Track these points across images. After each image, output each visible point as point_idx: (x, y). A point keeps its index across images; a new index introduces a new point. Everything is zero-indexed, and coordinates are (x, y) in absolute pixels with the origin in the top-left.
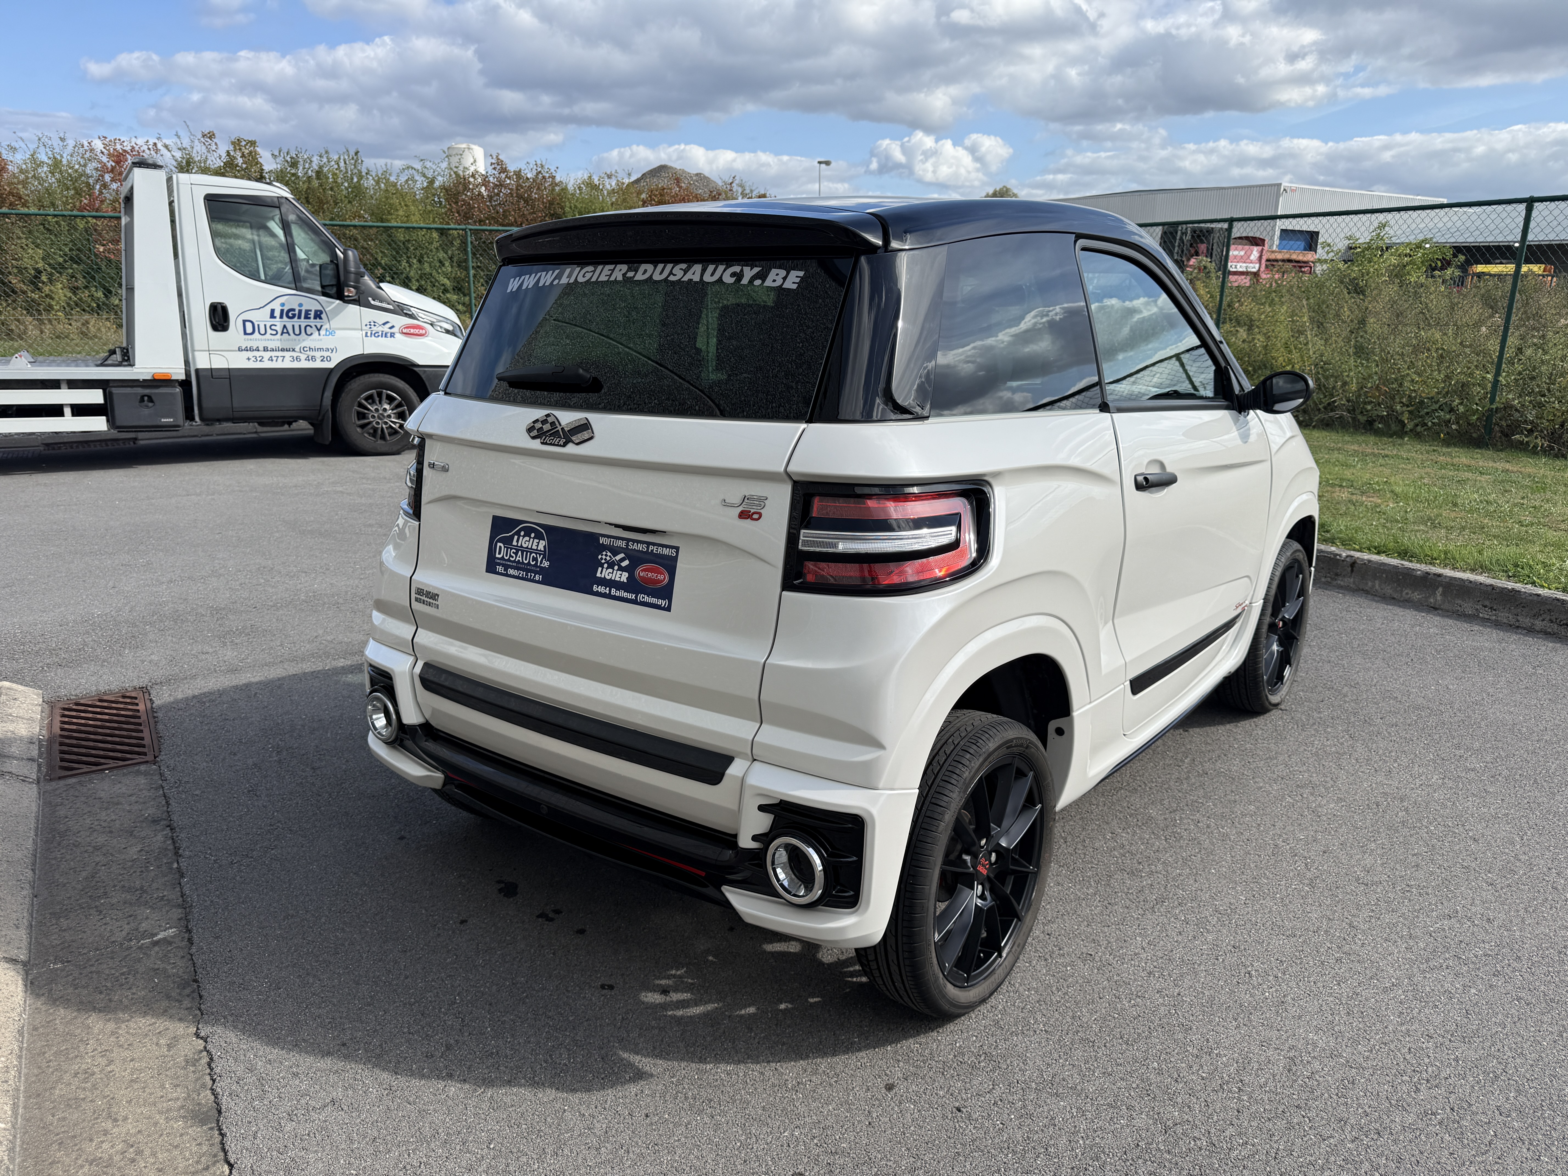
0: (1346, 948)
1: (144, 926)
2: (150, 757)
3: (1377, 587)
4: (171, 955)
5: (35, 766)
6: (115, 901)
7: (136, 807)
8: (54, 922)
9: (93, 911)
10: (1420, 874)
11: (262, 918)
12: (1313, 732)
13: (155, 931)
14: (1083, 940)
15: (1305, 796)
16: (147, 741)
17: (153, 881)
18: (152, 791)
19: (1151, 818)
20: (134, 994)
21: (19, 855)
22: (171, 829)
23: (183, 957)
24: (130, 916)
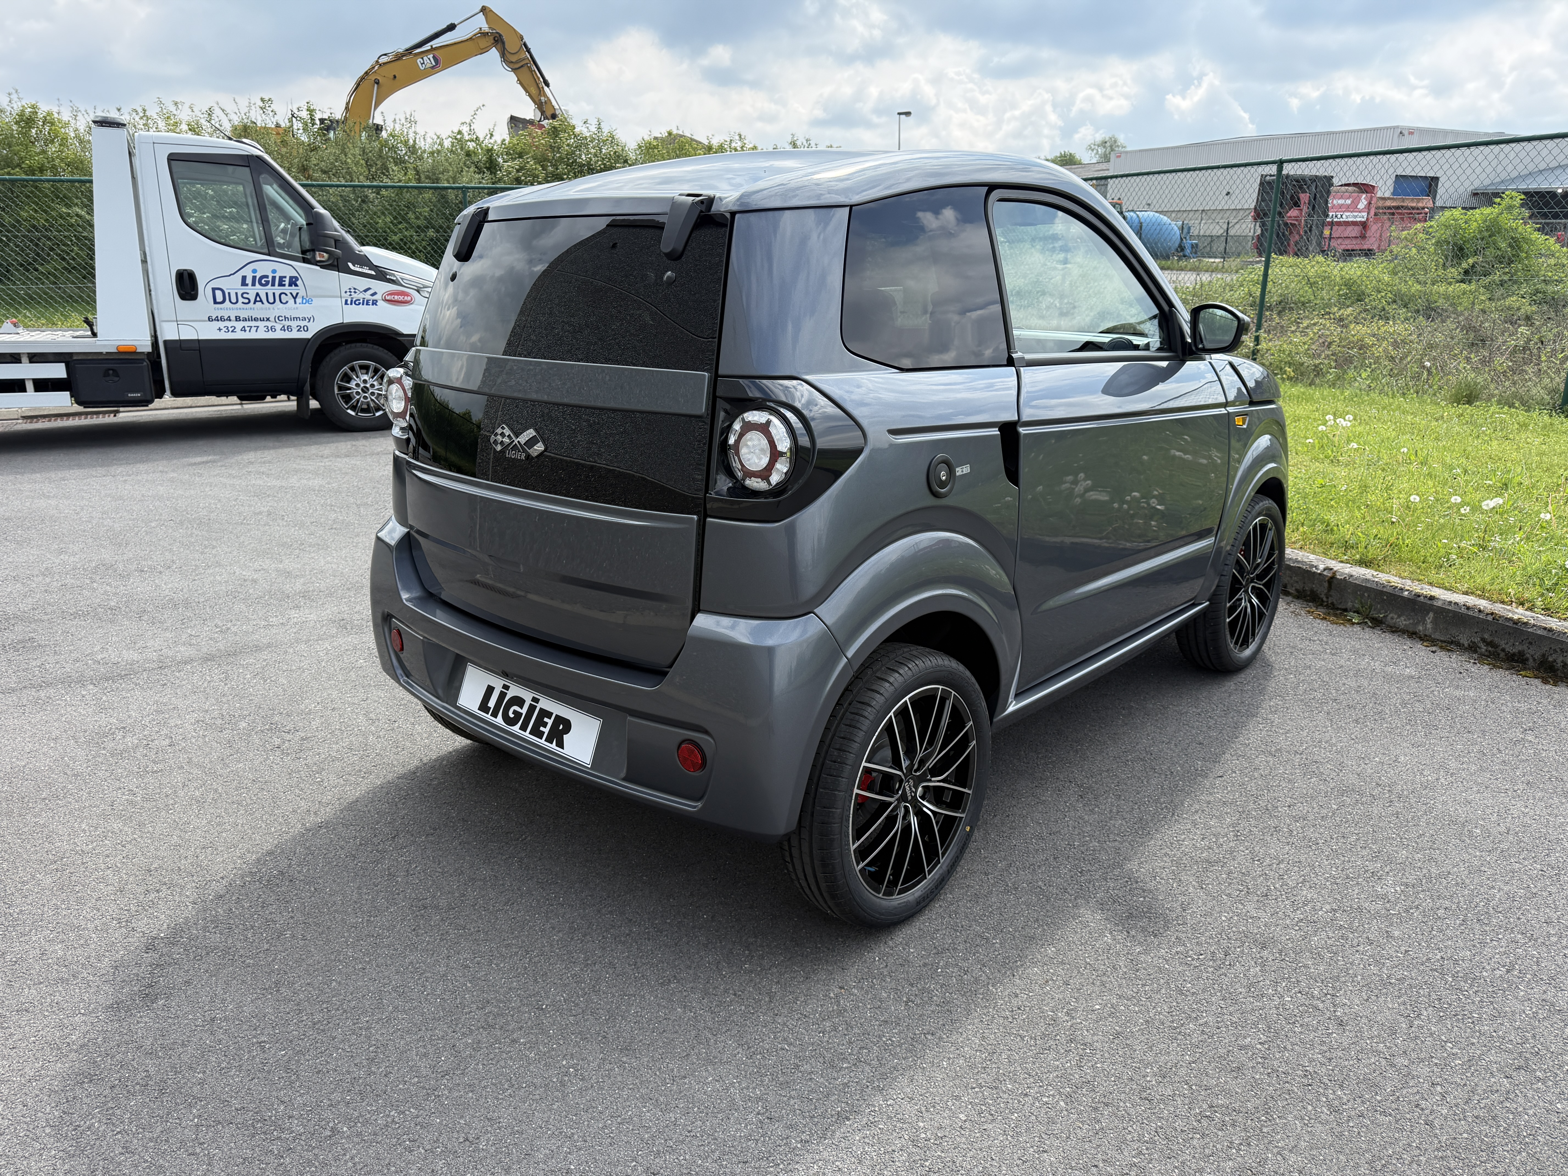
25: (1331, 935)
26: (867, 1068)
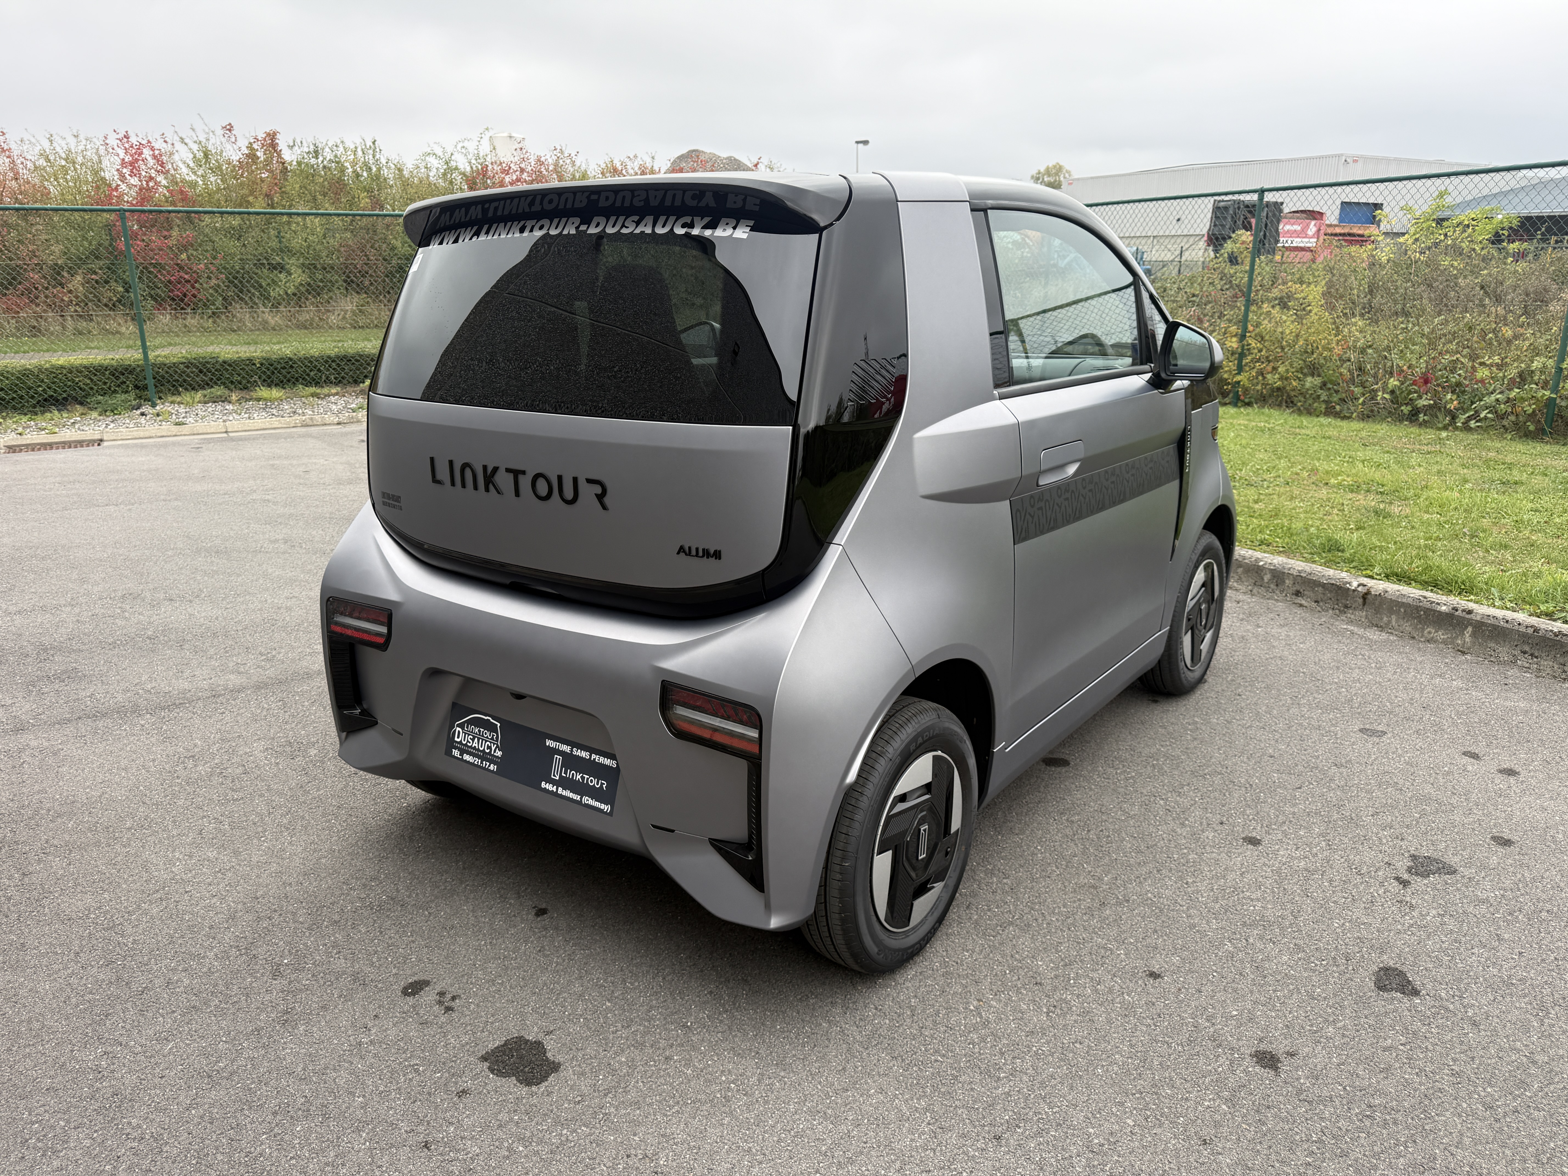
25: (1444, 939)
26: (1025, 1078)
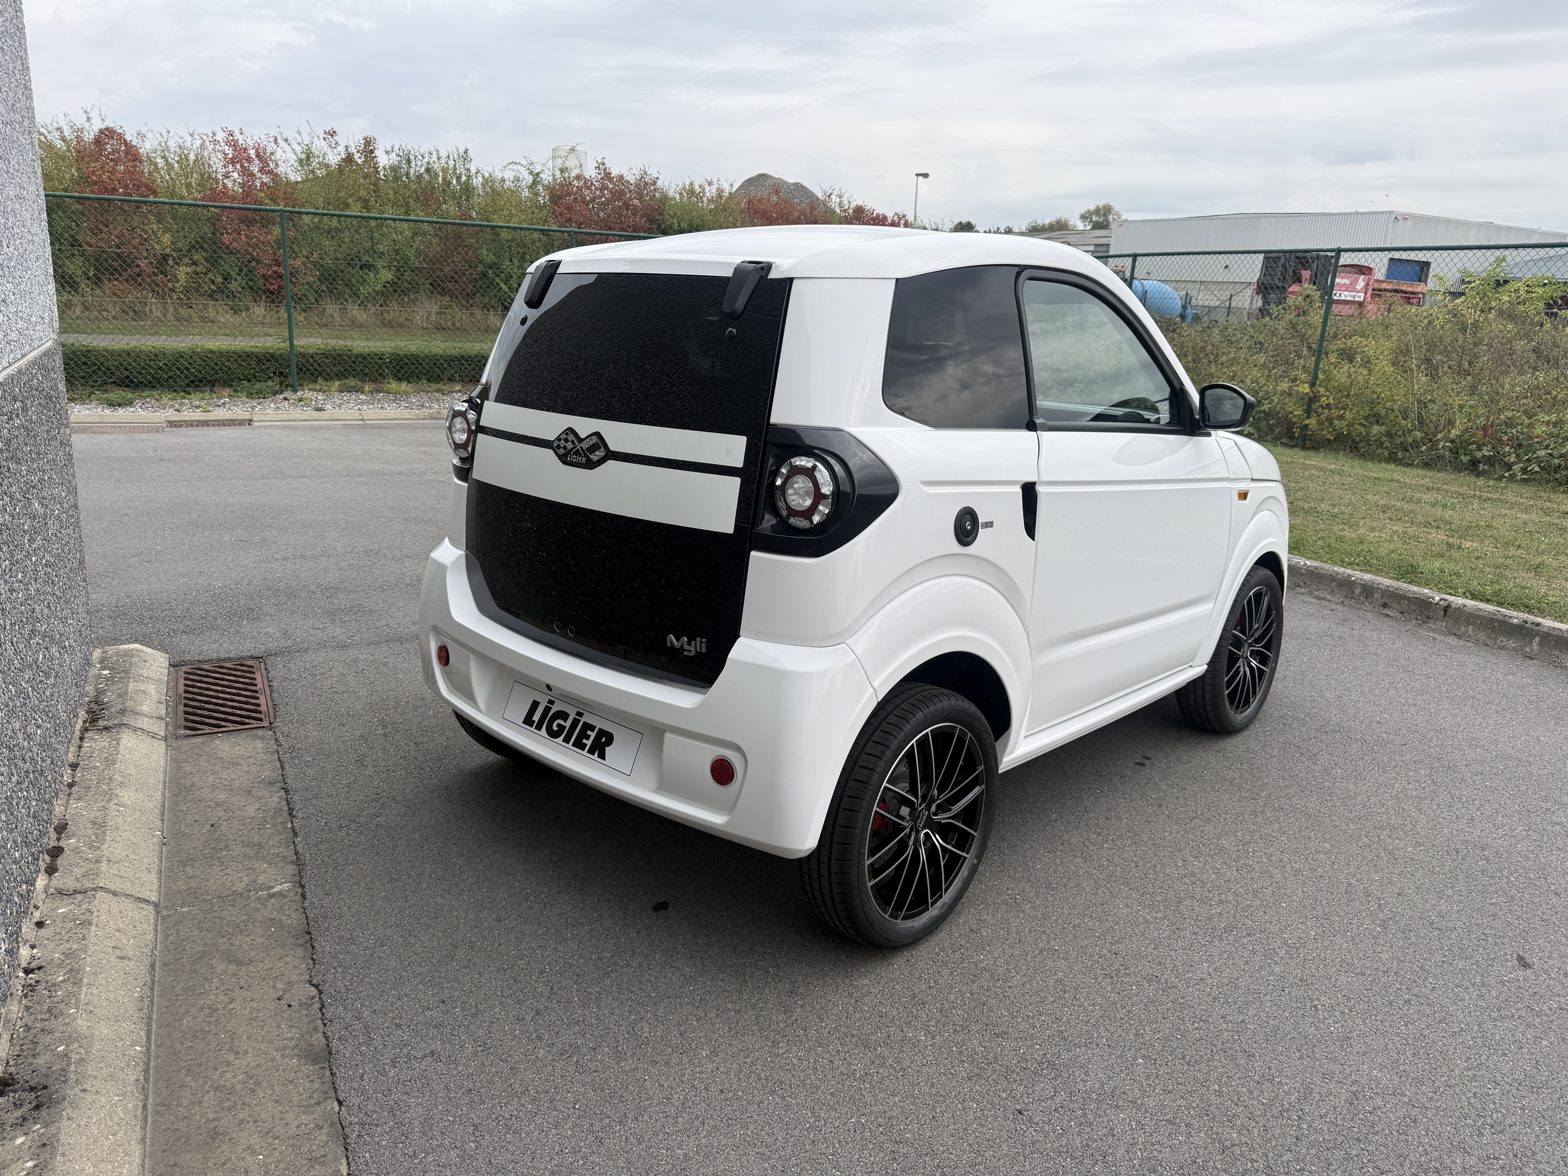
0: (1416, 991)
1: (261, 879)
2: (265, 723)
3: (1470, 633)
4: (286, 907)
5: (163, 724)
6: (235, 854)
7: (254, 769)
8: (181, 869)
9: (216, 862)
10: (1497, 924)
11: (368, 880)
12: (1394, 775)
13: (272, 884)
14: (1149, 962)
15: (1382, 837)
16: (263, 708)
17: (269, 838)
18: (268, 754)
19: (1223, 848)
20: (253, 940)
21: (150, 805)
22: (286, 792)
23: (297, 910)
24: (250, 869)
